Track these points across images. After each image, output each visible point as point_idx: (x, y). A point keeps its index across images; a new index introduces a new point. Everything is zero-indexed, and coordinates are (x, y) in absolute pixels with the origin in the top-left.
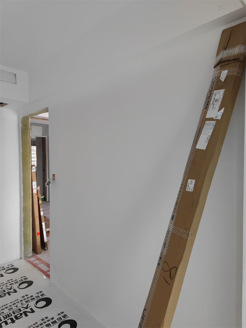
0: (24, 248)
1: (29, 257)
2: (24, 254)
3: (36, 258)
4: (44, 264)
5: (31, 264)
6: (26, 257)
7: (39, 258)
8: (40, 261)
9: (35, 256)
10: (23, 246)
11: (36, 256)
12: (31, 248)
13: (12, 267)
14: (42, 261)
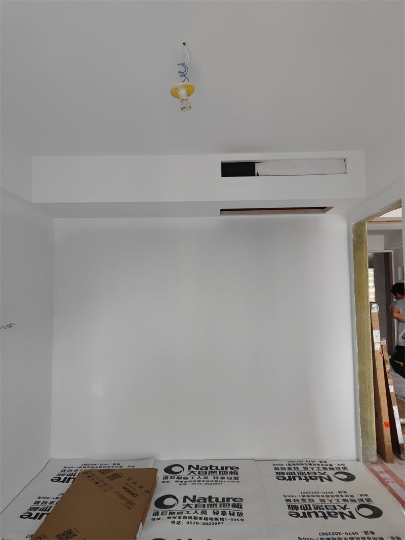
0: (363, 444)
1: (372, 463)
2: (363, 453)
3: (384, 469)
4: (399, 485)
5: (376, 476)
6: (366, 461)
7: (391, 471)
8: (391, 476)
9: (382, 463)
10: (361, 439)
11: (385, 466)
12: (375, 448)
13: (345, 471)
14: (396, 478)
